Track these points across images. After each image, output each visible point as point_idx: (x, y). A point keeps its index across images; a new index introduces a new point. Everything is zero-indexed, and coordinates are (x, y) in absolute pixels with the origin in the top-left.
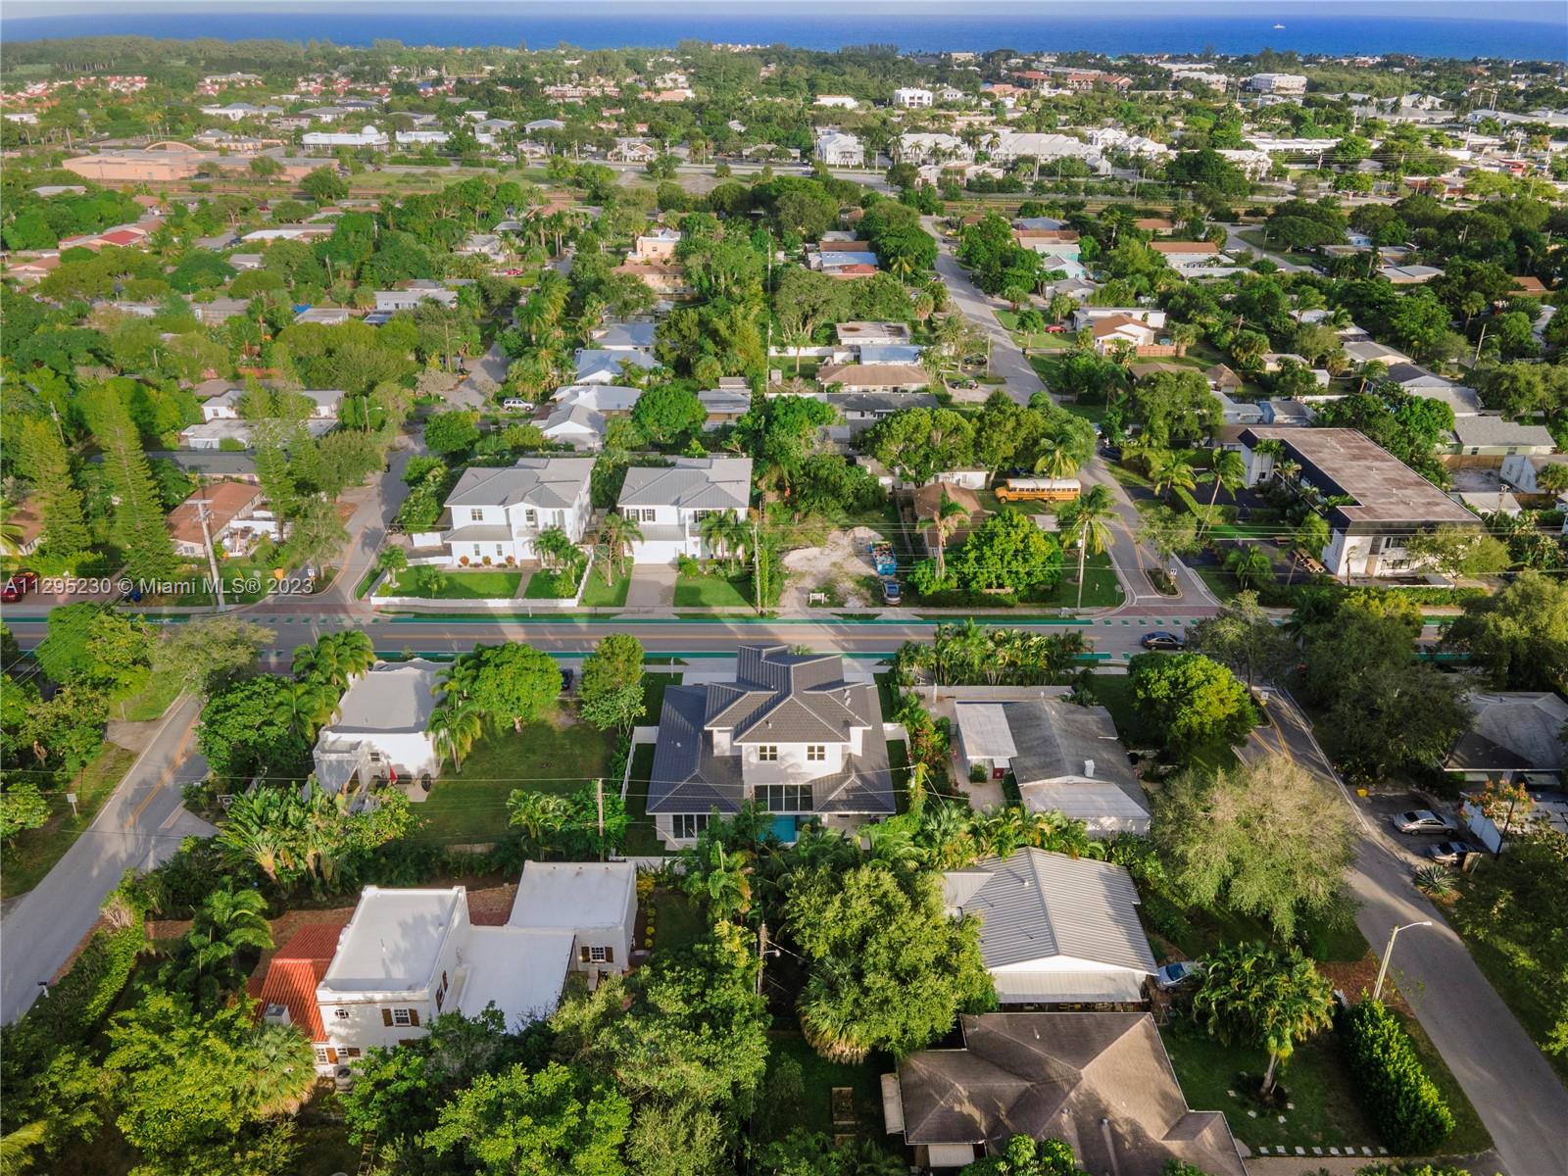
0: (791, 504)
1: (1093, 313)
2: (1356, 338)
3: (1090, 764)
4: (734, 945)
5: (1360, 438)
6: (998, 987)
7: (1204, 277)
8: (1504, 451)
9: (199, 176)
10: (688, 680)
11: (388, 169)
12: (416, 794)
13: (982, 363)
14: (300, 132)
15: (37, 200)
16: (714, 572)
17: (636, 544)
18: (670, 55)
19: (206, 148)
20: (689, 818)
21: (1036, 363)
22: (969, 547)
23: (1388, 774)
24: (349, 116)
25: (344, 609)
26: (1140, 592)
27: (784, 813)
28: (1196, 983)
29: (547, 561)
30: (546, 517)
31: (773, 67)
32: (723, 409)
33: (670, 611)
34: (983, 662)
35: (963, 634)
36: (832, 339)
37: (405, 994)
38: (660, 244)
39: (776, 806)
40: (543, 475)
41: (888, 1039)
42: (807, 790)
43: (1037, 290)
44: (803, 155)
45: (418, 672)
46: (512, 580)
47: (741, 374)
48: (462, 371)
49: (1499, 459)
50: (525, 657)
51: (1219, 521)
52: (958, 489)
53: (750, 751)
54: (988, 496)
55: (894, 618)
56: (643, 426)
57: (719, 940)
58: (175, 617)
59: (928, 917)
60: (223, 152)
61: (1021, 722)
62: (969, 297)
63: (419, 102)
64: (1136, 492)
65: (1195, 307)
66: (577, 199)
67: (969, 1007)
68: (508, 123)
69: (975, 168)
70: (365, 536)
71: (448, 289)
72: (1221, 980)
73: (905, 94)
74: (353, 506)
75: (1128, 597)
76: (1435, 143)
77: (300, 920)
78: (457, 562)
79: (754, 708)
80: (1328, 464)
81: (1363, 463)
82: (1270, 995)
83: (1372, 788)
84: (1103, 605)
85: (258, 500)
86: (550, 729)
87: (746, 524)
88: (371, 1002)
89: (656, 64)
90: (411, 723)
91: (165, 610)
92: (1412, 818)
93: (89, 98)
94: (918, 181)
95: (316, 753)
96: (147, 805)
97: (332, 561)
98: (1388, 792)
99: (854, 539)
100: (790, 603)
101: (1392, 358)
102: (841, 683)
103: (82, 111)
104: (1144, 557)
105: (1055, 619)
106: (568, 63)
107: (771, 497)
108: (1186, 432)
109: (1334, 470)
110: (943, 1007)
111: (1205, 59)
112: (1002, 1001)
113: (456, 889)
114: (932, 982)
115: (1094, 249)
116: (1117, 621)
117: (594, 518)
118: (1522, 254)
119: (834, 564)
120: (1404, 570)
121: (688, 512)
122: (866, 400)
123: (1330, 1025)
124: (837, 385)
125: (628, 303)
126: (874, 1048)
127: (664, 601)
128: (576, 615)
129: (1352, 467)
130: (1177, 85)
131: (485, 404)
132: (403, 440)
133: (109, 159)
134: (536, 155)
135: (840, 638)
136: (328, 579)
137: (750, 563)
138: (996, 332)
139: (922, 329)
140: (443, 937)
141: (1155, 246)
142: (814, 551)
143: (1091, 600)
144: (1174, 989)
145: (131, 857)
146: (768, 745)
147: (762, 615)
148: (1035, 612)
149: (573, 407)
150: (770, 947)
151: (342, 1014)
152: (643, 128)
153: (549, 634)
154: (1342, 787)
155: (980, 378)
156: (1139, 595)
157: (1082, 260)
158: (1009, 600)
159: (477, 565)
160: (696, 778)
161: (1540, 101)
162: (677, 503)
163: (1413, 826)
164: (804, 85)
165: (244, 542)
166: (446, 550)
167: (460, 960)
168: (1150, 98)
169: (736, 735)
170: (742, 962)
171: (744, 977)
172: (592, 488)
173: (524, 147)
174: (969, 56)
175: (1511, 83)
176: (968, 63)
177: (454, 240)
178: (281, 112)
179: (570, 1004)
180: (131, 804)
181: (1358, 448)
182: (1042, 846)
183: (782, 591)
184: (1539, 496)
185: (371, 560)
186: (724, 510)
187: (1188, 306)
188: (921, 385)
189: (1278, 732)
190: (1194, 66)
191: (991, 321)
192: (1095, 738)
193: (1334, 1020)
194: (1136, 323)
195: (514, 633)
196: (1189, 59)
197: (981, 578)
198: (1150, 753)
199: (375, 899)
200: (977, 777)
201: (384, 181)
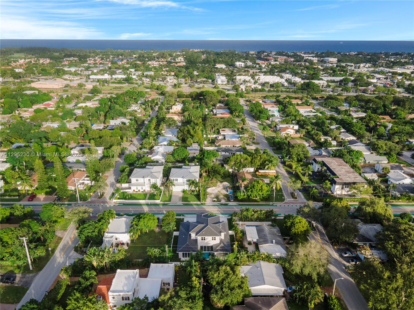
0: (208, 176)
1: (281, 126)
2: (343, 132)
3: (274, 241)
4: (196, 282)
5: (341, 160)
6: (252, 292)
7: (308, 116)
8: (376, 162)
9: (65, 87)
10: (185, 221)
11: (111, 85)
12: (126, 247)
13: (254, 139)
14: (89, 75)
15: (26, 95)
16: (191, 193)
17: (173, 187)
18: (179, 52)
19: (66, 80)
20: (186, 254)
21: (267, 139)
22: (249, 188)
23: (341, 243)
24: (101, 70)
25: (107, 203)
26: (288, 198)
27: (207, 252)
28: (295, 291)
29: (153, 191)
30: (153, 181)
31: (205, 55)
32: (193, 152)
33: (181, 203)
34: (251, 216)
35: (247, 210)
36: (219, 133)
37: (127, 293)
38: (178, 107)
39: (205, 250)
40: (152, 171)
41: (228, 303)
42: (212, 247)
43: (268, 119)
44: (212, 81)
45: (125, 219)
46: (145, 196)
47: (197, 143)
48: (131, 141)
49: (374, 164)
50: (150, 216)
51: (308, 180)
52: (247, 172)
53: (199, 238)
54: (254, 174)
55: (232, 205)
56: (174, 157)
57: (193, 281)
58: (68, 204)
59: (237, 276)
60: (71, 81)
61: (260, 231)
62: (252, 121)
63: (117, 66)
64: (289, 173)
65: (305, 124)
66: (157, 93)
67: (245, 296)
68: (140, 73)
69: (254, 85)
70: (111, 184)
71: (127, 119)
72: (300, 290)
73: (238, 64)
74: (107, 176)
75: (286, 199)
76: (368, 77)
77: (102, 277)
78: (132, 191)
79: (200, 228)
80: (333, 167)
81: (341, 167)
82: (309, 294)
83: (338, 246)
84: (280, 202)
85: (85, 175)
86: (155, 232)
87: (198, 182)
88: (120, 295)
89: (176, 55)
90: (124, 231)
91: (66, 203)
92: (346, 254)
93: (36, 65)
94: (240, 89)
95: (104, 238)
96: (65, 250)
97: (104, 191)
98: (342, 247)
99: (223, 185)
100: (208, 201)
101: (352, 138)
102: (219, 222)
103: (34, 69)
104: (290, 189)
105: (269, 205)
106: (154, 54)
107: (204, 174)
108: (301, 158)
109: (334, 169)
110: (240, 296)
111: (313, 53)
112: (253, 295)
113: (137, 270)
114: (238, 290)
115: (282, 108)
116: (283, 205)
117: (163, 180)
118: (385, 110)
119: (219, 191)
120: (350, 193)
121: (185, 180)
122: (226, 149)
123: (323, 301)
124: (220, 145)
125: (170, 124)
126: (225, 305)
127: (180, 200)
128: (160, 204)
129: (338, 168)
130: (306, 61)
131: (137, 150)
132: (118, 159)
133: (43, 83)
134: (147, 81)
135: (219, 210)
136: (103, 195)
137: (199, 191)
138: (257, 130)
139: (240, 130)
140: (135, 280)
141: (297, 107)
142: (214, 188)
143: (277, 200)
144: (290, 292)
145: (63, 262)
146: (203, 237)
147: (202, 204)
148: (264, 203)
149: (158, 152)
150: (203, 283)
151: (113, 298)
152: (173, 74)
153: (154, 209)
154: (331, 246)
155: (254, 143)
156: (288, 199)
157: (279, 111)
158: (258, 200)
159: (137, 192)
160: (188, 245)
161: (396, 64)
162: (183, 177)
163: (346, 255)
164: (212, 61)
165: (83, 186)
166: (130, 188)
167: (137, 286)
168: (298, 64)
169: (196, 235)
170: (198, 286)
171: (198, 289)
172: (163, 173)
173: (144, 79)
174: (254, 52)
175: (390, 59)
176: (253, 54)
177: (128, 106)
178: (84, 69)
179: (163, 296)
180: (62, 250)
181: (340, 163)
182: (262, 260)
183: (207, 198)
184: (383, 174)
185: (112, 191)
186: (193, 179)
187: (304, 124)
188: (239, 145)
189: (318, 233)
190: (309, 55)
191: (257, 128)
192: (276, 234)
193: (324, 300)
194: (291, 129)
195: (146, 209)
196: (309, 53)
197: (252, 196)
198: (288, 238)
199: (120, 272)
200: (250, 243)
201: (110, 88)
